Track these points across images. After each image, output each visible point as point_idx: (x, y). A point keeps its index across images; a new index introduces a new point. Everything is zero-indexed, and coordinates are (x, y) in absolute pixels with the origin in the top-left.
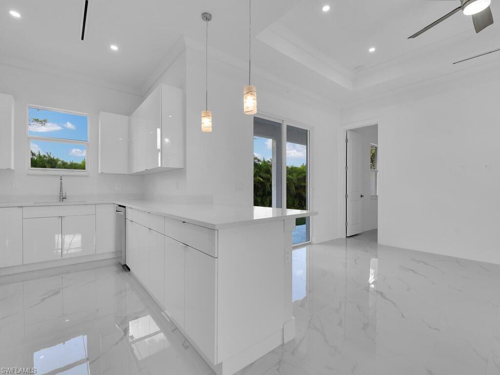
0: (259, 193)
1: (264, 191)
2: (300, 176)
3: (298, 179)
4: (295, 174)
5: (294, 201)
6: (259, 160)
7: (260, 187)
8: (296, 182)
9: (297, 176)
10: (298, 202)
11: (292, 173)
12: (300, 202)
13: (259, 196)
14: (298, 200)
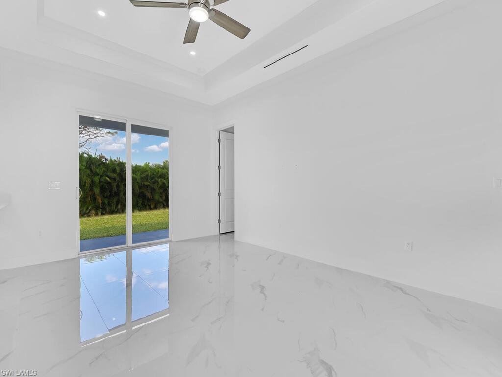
0: (106, 194)
1: (111, 192)
2: (143, 175)
3: (142, 178)
4: (138, 173)
5: (138, 201)
6: (106, 159)
7: (107, 187)
8: (139, 182)
9: (141, 174)
10: (141, 202)
11: (136, 172)
12: (143, 202)
13: (107, 197)
14: (141, 199)
